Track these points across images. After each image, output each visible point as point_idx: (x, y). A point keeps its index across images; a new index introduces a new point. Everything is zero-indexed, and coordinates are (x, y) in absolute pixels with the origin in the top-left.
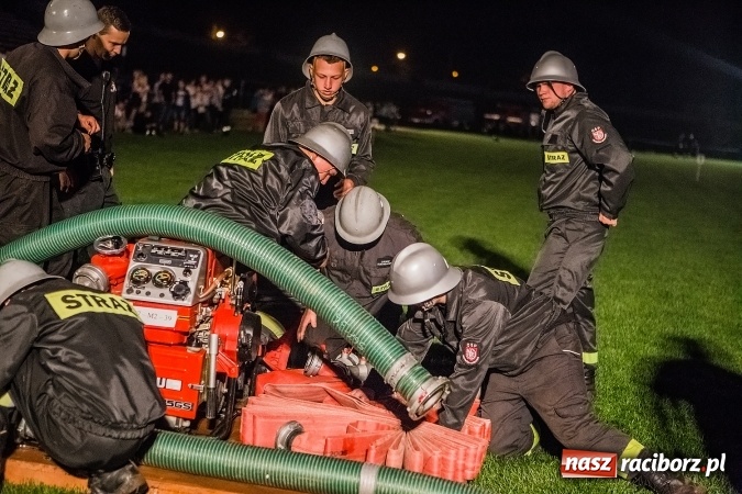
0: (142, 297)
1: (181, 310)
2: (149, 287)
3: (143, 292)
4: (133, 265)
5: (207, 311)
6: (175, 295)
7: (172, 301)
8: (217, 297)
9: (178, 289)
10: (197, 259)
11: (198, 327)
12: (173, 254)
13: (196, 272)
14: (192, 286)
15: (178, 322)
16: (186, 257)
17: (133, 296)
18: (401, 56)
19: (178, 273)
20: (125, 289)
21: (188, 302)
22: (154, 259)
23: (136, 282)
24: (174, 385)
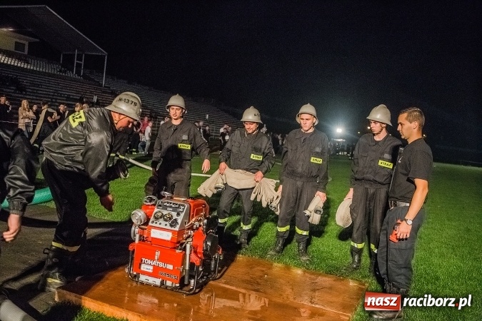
0: (157, 225)
1: (173, 232)
2: (161, 221)
3: (158, 223)
4: (156, 210)
5: (191, 232)
6: (171, 226)
7: (170, 228)
8: (195, 226)
9: (173, 222)
10: (183, 209)
11: (186, 239)
12: (173, 206)
13: (182, 215)
14: (179, 221)
15: (172, 238)
16: (179, 207)
17: (154, 225)
19: (174, 214)
20: (151, 221)
21: (177, 229)
22: (165, 208)
23: (156, 218)
24: (170, 267)
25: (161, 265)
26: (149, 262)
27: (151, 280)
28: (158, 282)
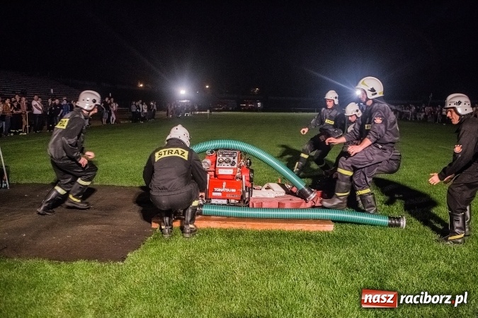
0: (222, 166)
1: (234, 169)
2: (224, 163)
4: (218, 158)
5: (239, 169)
6: (231, 165)
7: (231, 167)
9: (232, 163)
10: (236, 154)
12: (229, 154)
13: (236, 158)
14: (236, 162)
16: (233, 154)
17: (220, 166)
18: (207, 87)
19: (231, 159)
20: (217, 165)
21: (235, 167)
22: (224, 155)
23: (220, 163)
24: (234, 190)
25: (228, 190)
26: (219, 190)
27: (220, 202)
28: (225, 202)
